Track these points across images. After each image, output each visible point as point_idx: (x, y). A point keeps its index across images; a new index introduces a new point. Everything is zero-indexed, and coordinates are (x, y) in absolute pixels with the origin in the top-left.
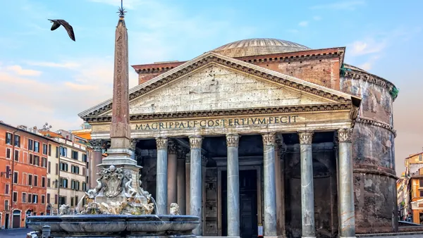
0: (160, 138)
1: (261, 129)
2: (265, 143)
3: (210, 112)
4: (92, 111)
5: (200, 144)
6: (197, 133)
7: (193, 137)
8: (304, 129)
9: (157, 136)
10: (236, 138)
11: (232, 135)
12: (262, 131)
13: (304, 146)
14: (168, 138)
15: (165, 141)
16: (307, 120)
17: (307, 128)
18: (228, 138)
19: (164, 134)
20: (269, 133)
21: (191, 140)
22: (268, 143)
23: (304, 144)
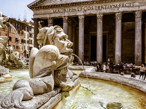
0: (65, 17)
1: (115, 10)
2: (117, 18)
3: (89, 2)
4: (33, 4)
5: (84, 19)
6: (82, 14)
7: (81, 16)
8: (138, 9)
9: (63, 15)
10: (102, 15)
11: (99, 14)
12: (116, 11)
13: (138, 19)
14: (68, 17)
15: (67, 18)
16: (140, 5)
17: (140, 9)
18: (97, 16)
19: (66, 14)
20: (119, 12)
21: (79, 17)
22: (119, 18)
23: (138, 18)
